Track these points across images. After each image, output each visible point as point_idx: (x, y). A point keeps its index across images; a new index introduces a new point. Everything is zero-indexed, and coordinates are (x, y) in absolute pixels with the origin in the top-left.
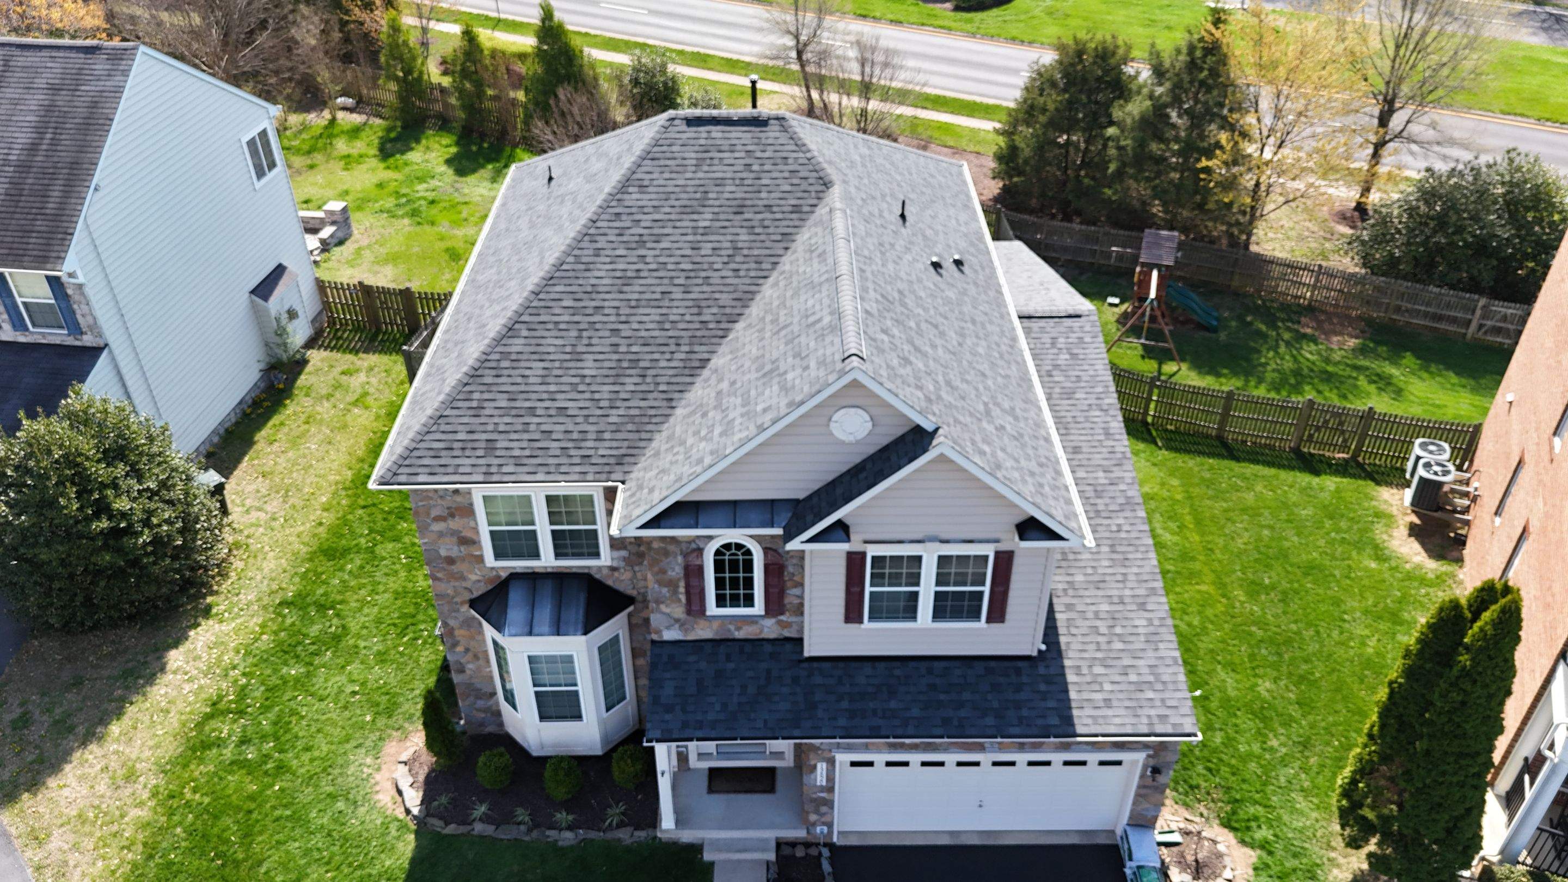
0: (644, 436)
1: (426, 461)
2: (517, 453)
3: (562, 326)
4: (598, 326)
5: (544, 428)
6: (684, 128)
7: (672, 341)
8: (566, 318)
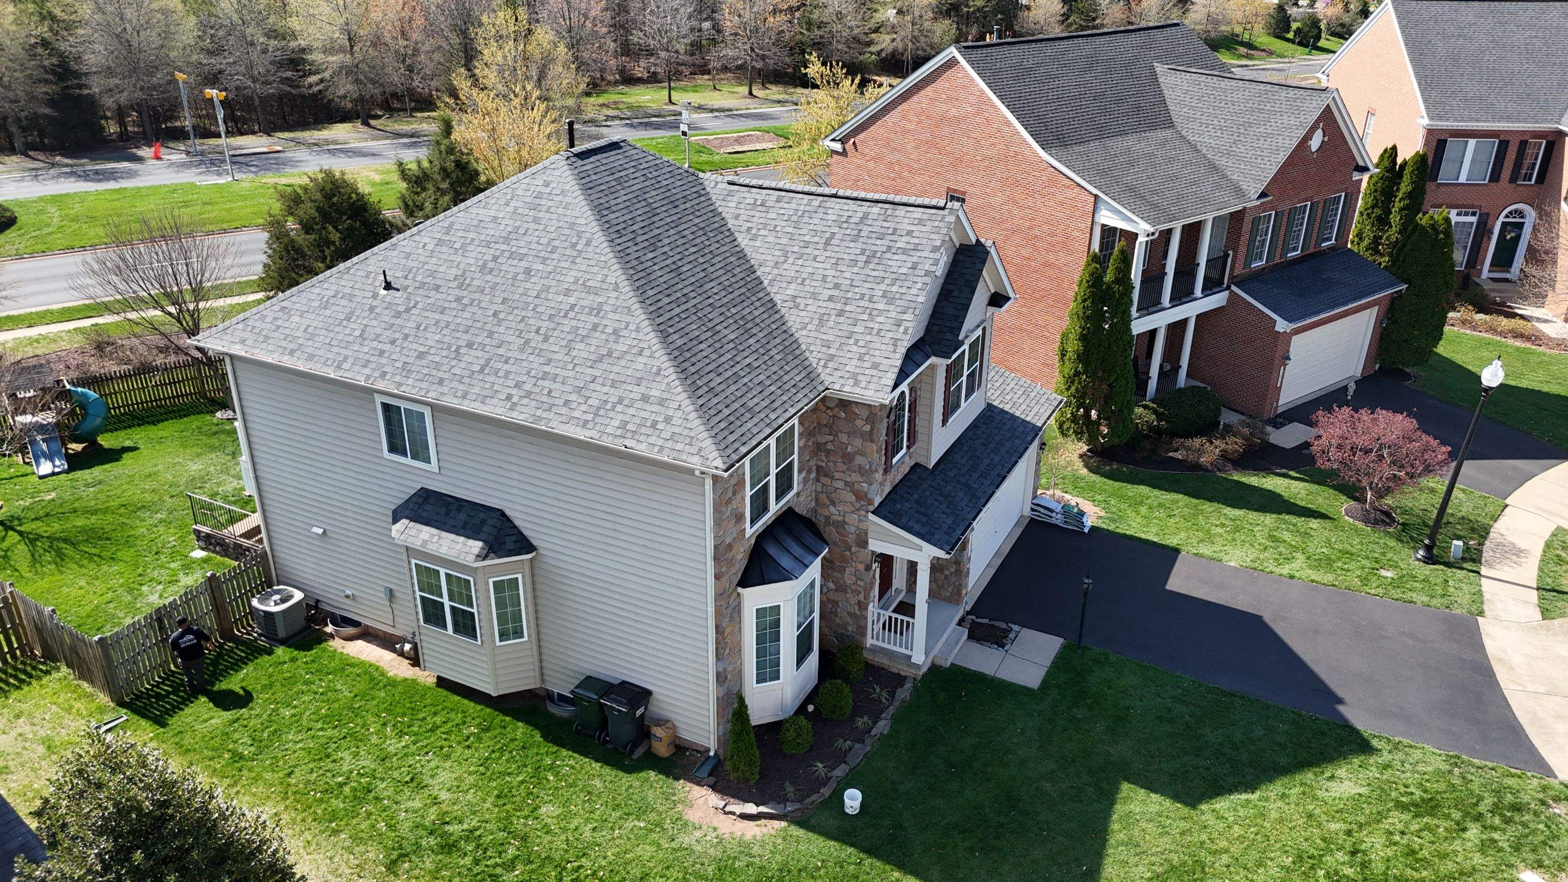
0: (802, 358)
1: (732, 438)
2: (764, 404)
3: (683, 316)
4: (700, 306)
5: (756, 381)
6: (580, 162)
7: (743, 298)
8: (678, 310)
